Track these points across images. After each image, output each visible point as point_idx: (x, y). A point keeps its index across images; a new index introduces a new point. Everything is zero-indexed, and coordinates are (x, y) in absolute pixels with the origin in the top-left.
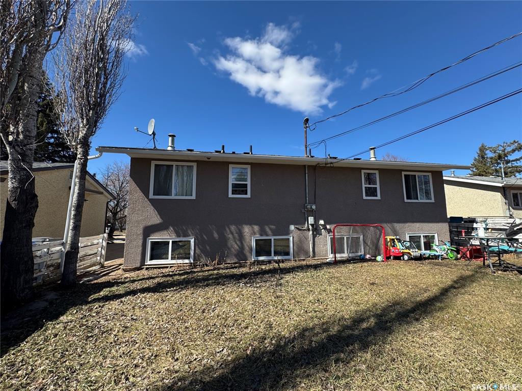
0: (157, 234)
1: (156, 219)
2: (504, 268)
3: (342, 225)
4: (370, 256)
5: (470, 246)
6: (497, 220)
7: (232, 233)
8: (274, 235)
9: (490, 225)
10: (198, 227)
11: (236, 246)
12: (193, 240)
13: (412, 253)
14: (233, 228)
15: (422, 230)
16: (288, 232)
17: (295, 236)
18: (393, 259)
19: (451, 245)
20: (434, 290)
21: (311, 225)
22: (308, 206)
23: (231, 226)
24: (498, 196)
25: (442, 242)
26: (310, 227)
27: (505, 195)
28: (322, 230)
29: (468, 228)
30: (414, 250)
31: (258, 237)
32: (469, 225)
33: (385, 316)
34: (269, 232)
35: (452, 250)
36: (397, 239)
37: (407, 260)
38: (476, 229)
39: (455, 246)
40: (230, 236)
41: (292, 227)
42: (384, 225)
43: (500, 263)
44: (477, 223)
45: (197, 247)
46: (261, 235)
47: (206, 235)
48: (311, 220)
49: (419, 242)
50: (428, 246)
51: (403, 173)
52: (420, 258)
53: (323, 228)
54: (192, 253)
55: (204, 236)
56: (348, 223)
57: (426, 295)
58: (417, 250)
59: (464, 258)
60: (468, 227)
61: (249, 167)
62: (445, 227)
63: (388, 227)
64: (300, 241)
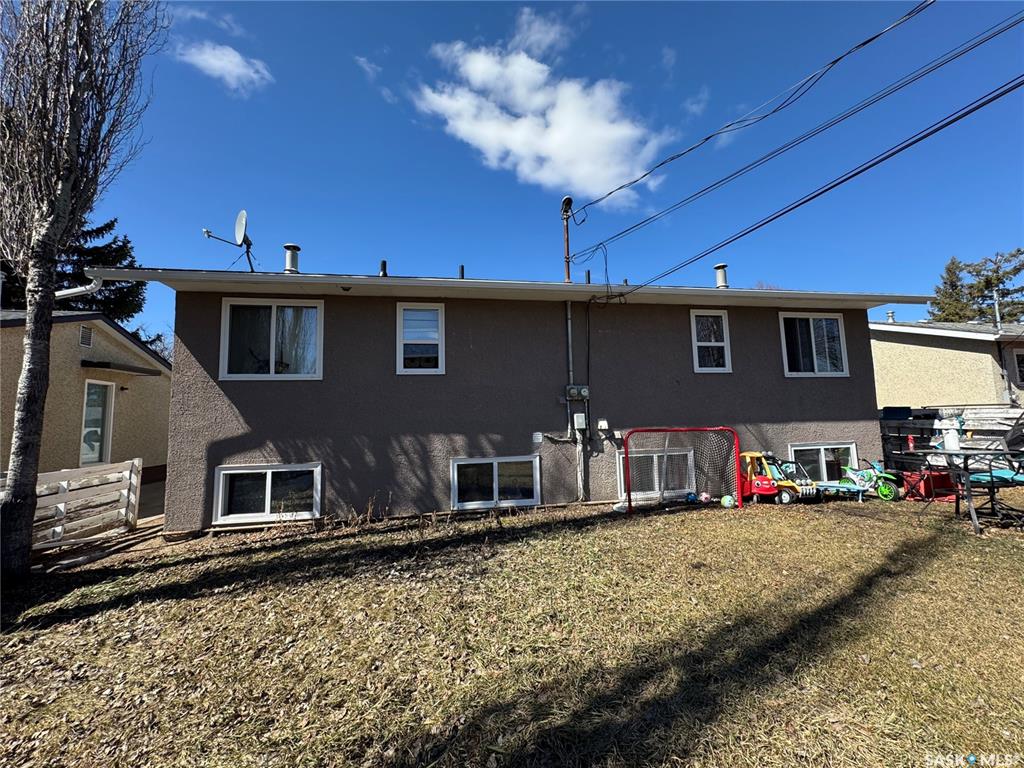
0: (237, 458)
1: (234, 425)
2: (1002, 520)
3: (646, 431)
4: (708, 496)
5: (927, 469)
6: (986, 413)
7: (406, 453)
8: (499, 454)
9: (969, 422)
10: (331, 441)
11: (414, 480)
12: (319, 468)
13: (799, 489)
14: (407, 441)
15: (822, 437)
16: (529, 448)
17: (545, 455)
18: (758, 502)
19: (886, 468)
20: (840, 582)
21: (580, 430)
22: (572, 391)
23: (403, 437)
24: (987, 360)
25: (867, 464)
26: (578, 436)
27: (1001, 360)
28: (605, 442)
29: (922, 431)
30: (803, 482)
31: (464, 460)
32: (926, 423)
33: (709, 659)
34: (488, 448)
35: (886, 479)
36: (767, 458)
37: (789, 503)
38: (940, 431)
39: (893, 471)
40: (402, 459)
41: (539, 437)
42: (741, 428)
43: (993, 508)
44: (941, 419)
45: (327, 483)
46: (471, 456)
47: (347, 458)
48: (579, 420)
49: (817, 462)
50: (836, 471)
51: (782, 315)
52: (818, 498)
53: (606, 438)
54: (317, 497)
55: (344, 460)
56: (661, 425)
57: (819, 596)
58: (809, 481)
59: (913, 496)
60: (922, 429)
61: (441, 307)
62: (874, 428)
63: (746, 432)
64: (557, 465)
